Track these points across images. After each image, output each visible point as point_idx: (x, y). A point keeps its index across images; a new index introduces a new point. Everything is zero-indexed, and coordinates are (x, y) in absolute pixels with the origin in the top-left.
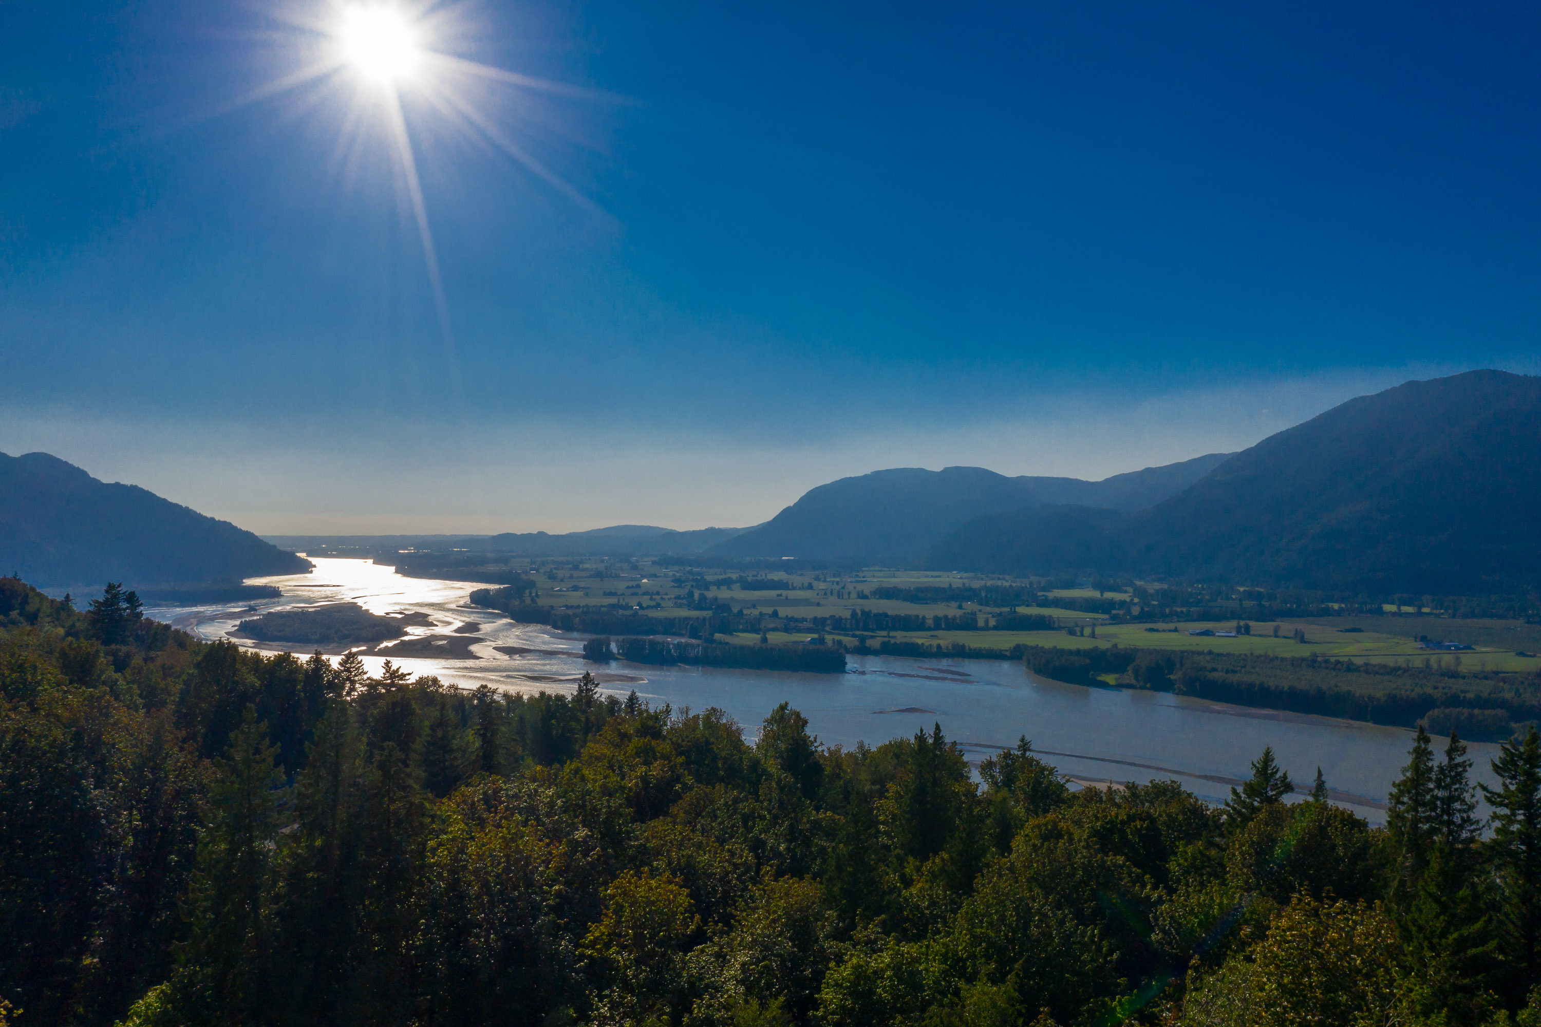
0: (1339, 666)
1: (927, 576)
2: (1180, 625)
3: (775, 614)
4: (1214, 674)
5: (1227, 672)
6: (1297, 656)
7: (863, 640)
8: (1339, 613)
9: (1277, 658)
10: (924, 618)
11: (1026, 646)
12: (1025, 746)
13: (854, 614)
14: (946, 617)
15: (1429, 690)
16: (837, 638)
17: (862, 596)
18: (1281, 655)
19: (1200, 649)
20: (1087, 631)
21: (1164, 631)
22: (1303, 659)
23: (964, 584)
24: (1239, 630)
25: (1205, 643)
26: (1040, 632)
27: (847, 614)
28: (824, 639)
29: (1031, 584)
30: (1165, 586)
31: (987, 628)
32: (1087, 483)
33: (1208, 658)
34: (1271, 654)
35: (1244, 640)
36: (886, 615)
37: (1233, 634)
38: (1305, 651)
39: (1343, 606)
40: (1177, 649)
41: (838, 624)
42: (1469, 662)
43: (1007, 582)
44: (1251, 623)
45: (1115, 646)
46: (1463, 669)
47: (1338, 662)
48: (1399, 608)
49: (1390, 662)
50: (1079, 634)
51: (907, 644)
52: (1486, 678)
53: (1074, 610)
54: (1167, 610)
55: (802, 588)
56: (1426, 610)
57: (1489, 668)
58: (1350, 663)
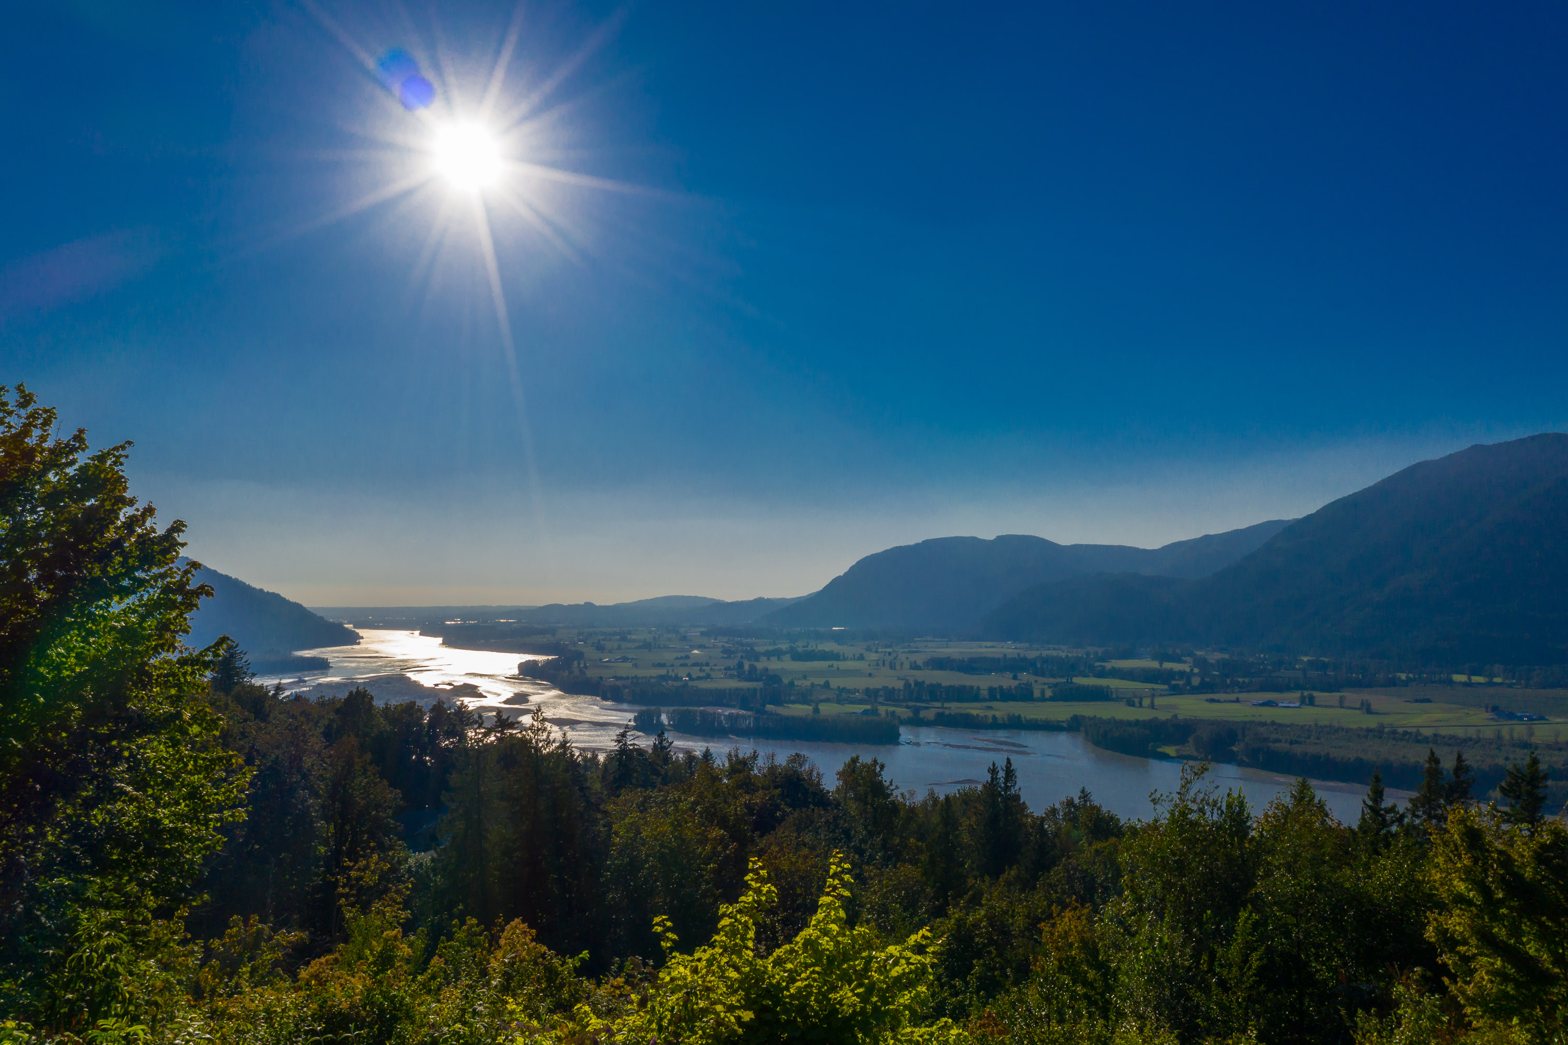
0: (1407, 737)
1: (980, 647)
2: (1242, 696)
3: (827, 685)
4: (1276, 745)
5: (1291, 743)
6: (1364, 726)
7: (916, 711)
8: (1406, 684)
9: (1343, 729)
10: (978, 688)
11: (1083, 717)
13: (907, 685)
14: (1001, 687)
15: (1501, 761)
16: (891, 709)
17: (915, 667)
18: (1346, 726)
19: (1263, 720)
20: (1146, 702)
21: (1225, 701)
22: (1369, 730)
23: (1019, 654)
24: (1303, 701)
25: (1267, 714)
26: (1099, 703)
27: (900, 685)
28: (877, 710)
29: (1088, 654)
30: (1227, 656)
31: (1043, 699)
32: (1145, 551)
33: (1271, 728)
34: (1336, 725)
35: (1309, 711)
36: (939, 685)
37: (1297, 704)
38: (1371, 722)
39: (1411, 675)
40: (1239, 719)
41: (890, 695)
42: (1543, 733)
43: (1063, 652)
44: (1316, 694)
45: (1176, 716)
46: (1536, 740)
47: (1405, 733)
48: (1469, 679)
49: (1460, 733)
50: (1138, 705)
51: (961, 715)
52: (1560, 749)
53: (1133, 680)
54: (1228, 681)
55: (853, 659)
56: (1497, 680)
57: (1563, 739)
58: (1418, 734)
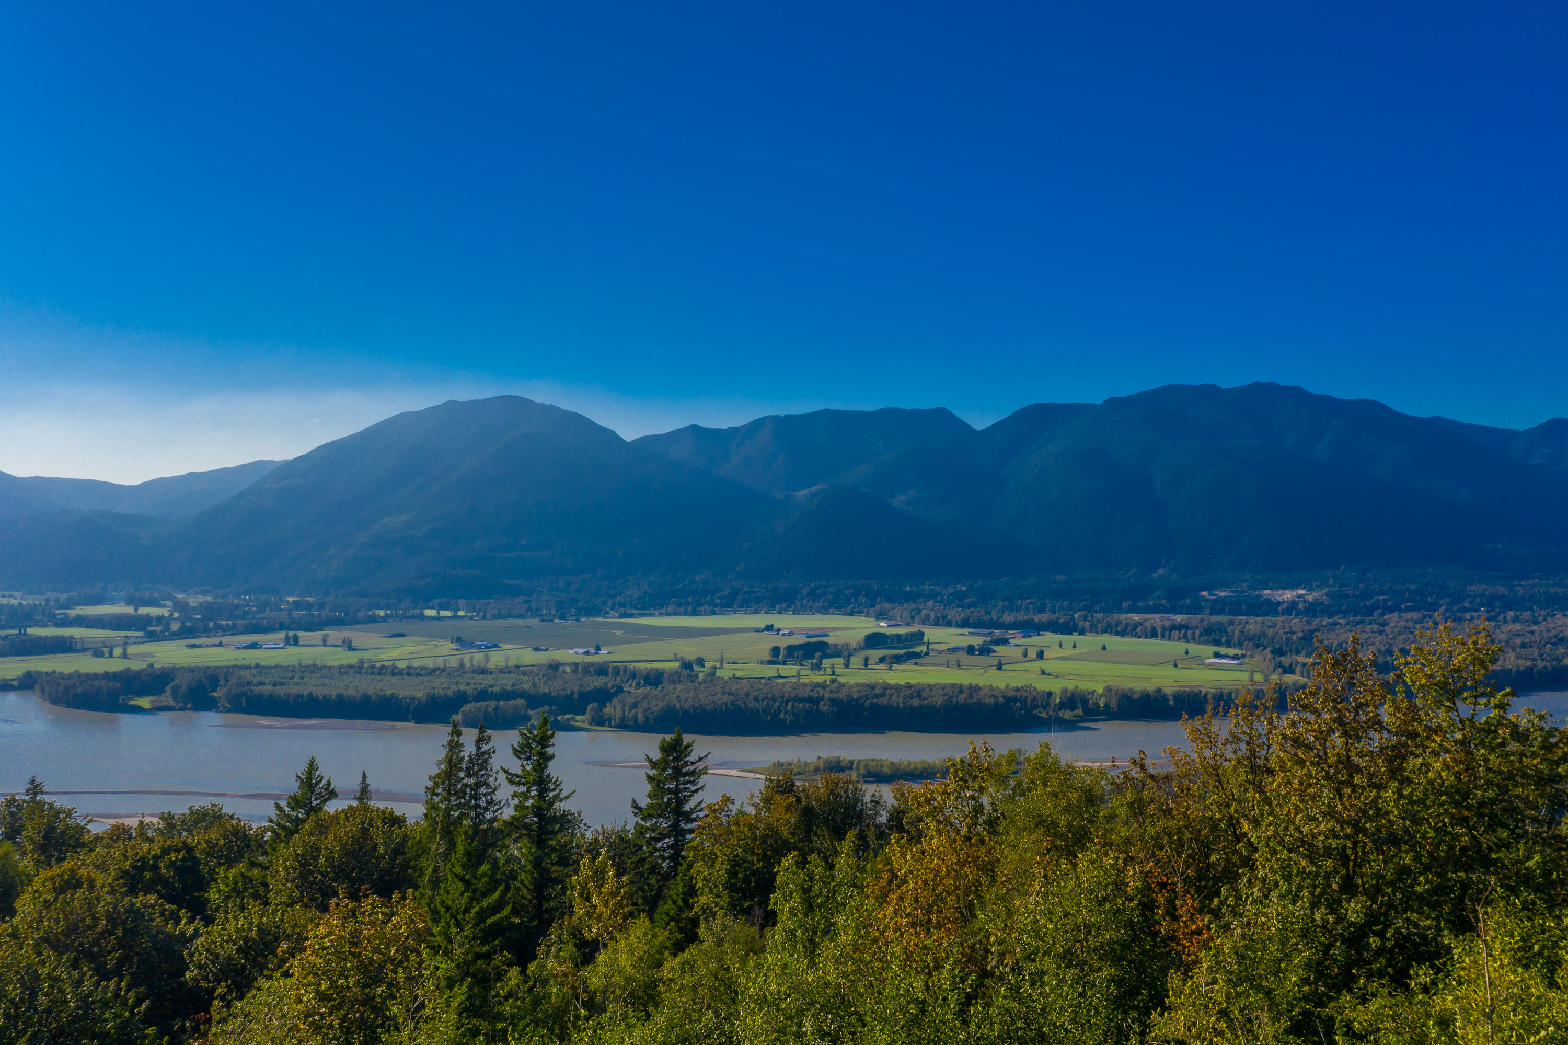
0: (384, 670)
2: (225, 639)
4: (261, 687)
5: (275, 685)
6: (345, 663)
8: (385, 619)
9: (326, 667)
11: (39, 673)
12: (35, 788)
15: (463, 687)
18: (329, 664)
19: (246, 663)
20: (118, 651)
21: (207, 646)
22: (351, 667)
24: (287, 641)
25: (252, 657)
26: (59, 655)
29: (47, 601)
30: (210, 599)
32: (122, 487)
33: (254, 671)
34: (319, 663)
35: (293, 651)
37: (281, 646)
38: (351, 658)
39: (388, 612)
40: (222, 664)
42: (496, 659)
43: (14, 600)
44: (300, 634)
45: (152, 665)
46: (491, 665)
47: (383, 667)
48: (438, 613)
49: (430, 663)
50: (107, 654)
52: (510, 673)
53: (103, 628)
54: (211, 625)
56: (461, 613)
57: (512, 663)
58: (395, 667)
